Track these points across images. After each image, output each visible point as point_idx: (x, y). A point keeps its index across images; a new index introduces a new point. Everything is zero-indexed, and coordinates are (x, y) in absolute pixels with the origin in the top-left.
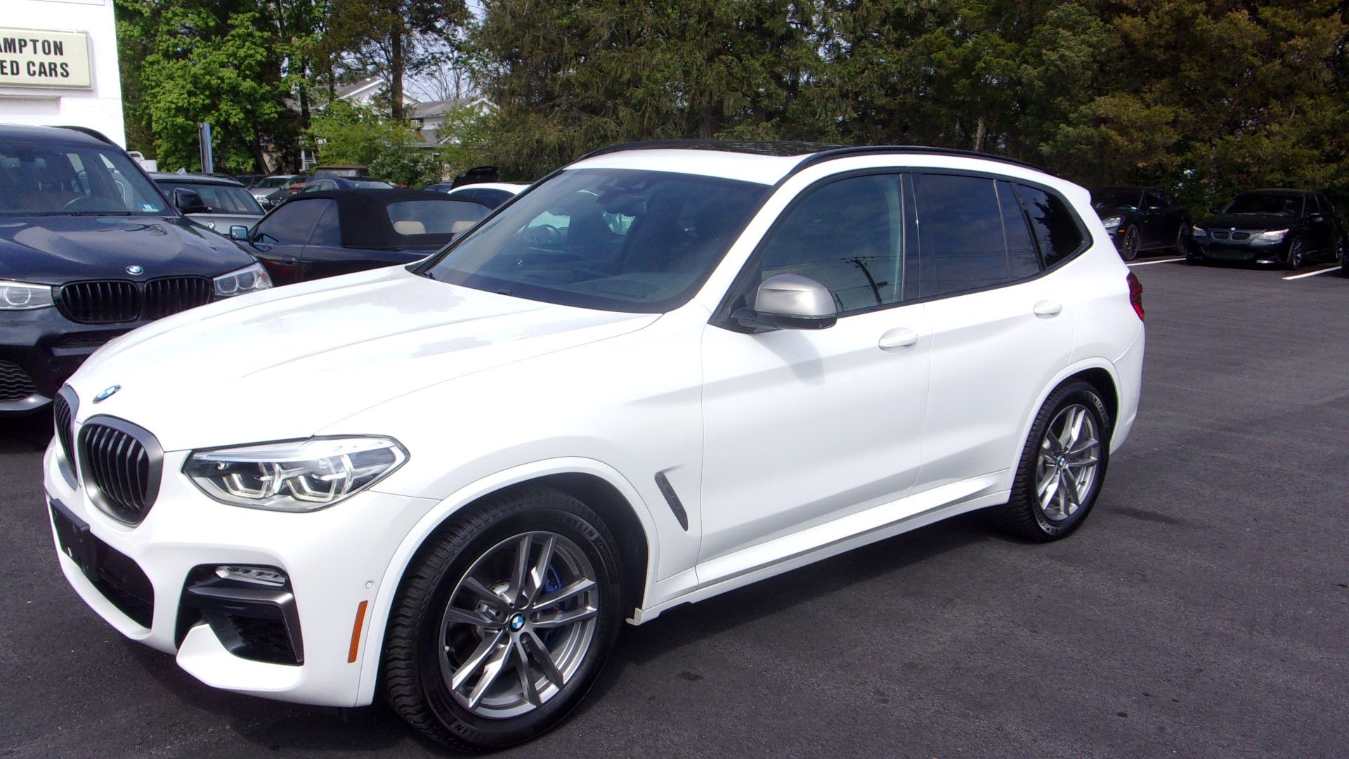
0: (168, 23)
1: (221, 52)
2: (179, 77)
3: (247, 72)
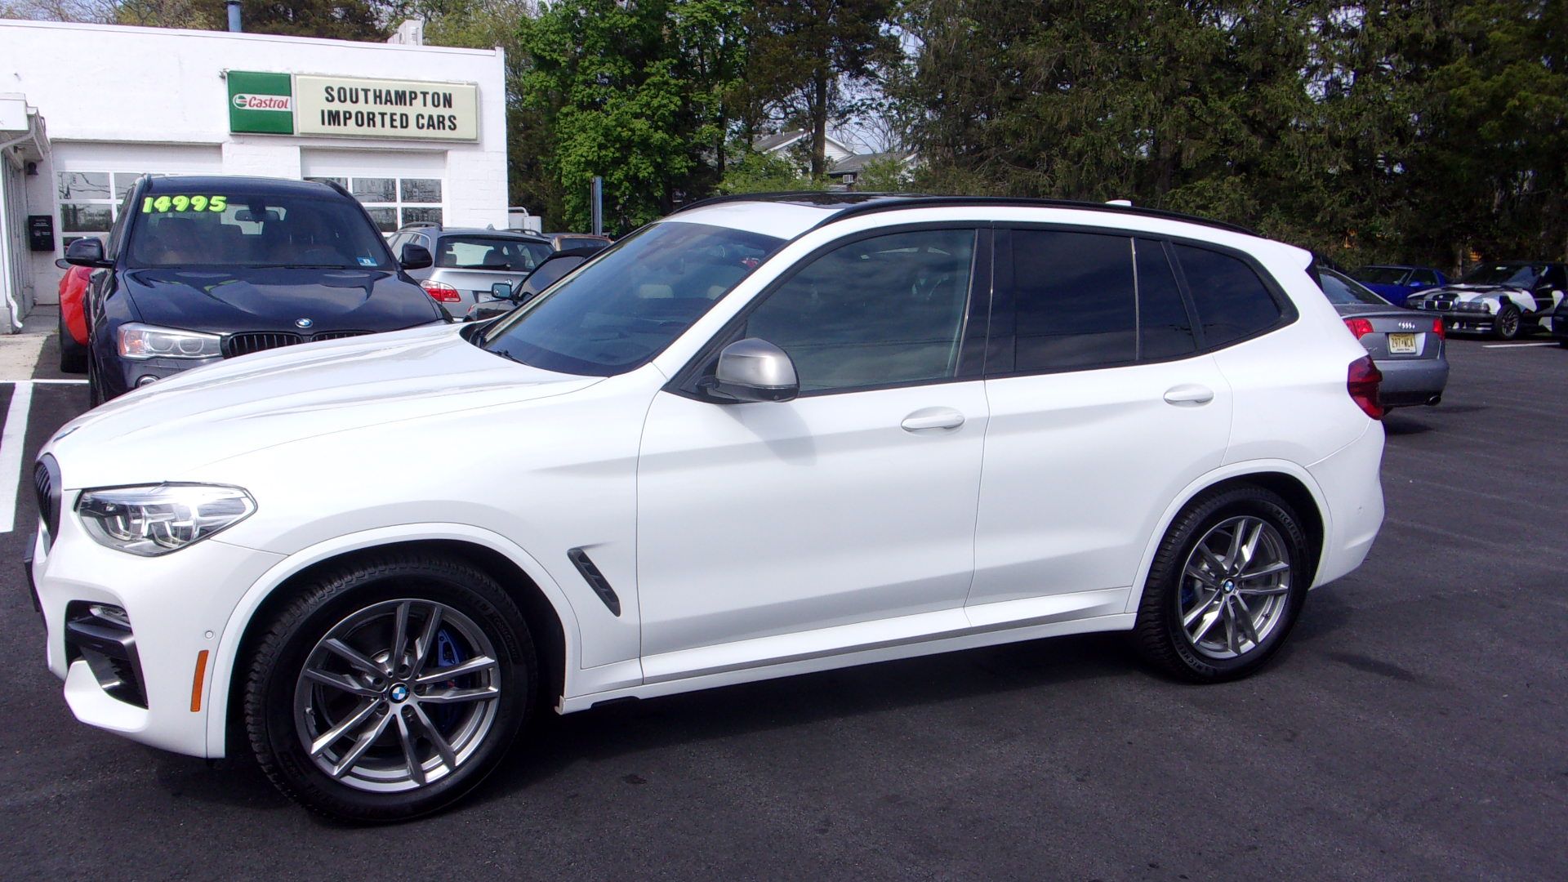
0: (584, 73)
1: (634, 102)
2: (591, 129)
3: (660, 123)
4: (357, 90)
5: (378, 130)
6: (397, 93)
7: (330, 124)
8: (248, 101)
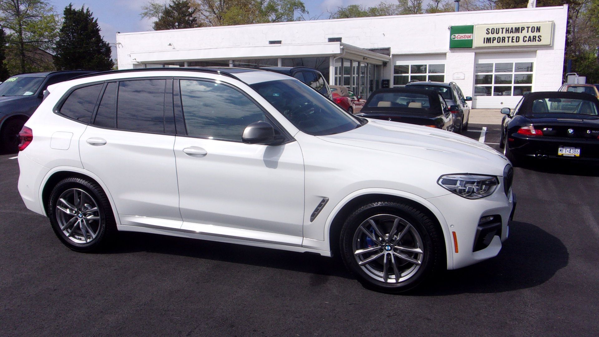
4: (499, 29)
5: (506, 44)
6: (516, 28)
7: (487, 43)
8: (456, 36)
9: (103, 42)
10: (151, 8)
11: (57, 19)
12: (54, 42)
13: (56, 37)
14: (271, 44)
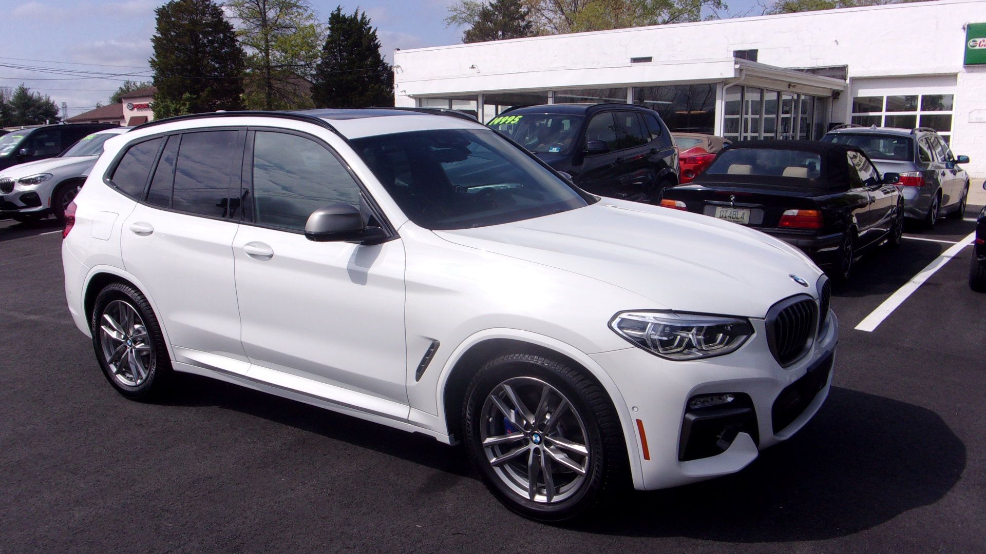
8: (978, 42)
9: (384, 64)
10: (463, 9)
11: (318, 30)
12: (314, 65)
13: (317, 58)
14: (634, 62)
